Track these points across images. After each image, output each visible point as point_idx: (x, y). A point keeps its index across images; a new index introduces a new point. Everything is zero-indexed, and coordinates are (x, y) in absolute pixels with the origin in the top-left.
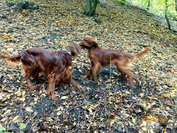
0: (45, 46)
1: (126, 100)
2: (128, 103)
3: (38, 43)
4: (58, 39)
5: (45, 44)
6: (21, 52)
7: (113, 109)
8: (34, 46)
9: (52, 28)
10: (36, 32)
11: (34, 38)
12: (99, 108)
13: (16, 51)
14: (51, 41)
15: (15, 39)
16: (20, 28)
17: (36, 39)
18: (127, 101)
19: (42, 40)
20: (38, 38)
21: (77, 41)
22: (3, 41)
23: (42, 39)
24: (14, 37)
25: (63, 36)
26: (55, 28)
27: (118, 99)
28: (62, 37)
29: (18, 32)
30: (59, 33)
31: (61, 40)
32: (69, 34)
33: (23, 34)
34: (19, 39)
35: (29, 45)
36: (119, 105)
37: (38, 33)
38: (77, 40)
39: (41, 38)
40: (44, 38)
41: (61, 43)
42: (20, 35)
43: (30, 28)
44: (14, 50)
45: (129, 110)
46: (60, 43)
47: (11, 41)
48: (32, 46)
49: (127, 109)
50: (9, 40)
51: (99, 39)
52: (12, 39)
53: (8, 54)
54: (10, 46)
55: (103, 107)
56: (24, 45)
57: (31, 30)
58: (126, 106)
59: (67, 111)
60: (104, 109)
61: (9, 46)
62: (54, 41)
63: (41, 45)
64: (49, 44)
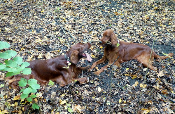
0: (100, 15)
3: (94, 11)
4: (117, 8)
6: (76, 19)
11: (91, 6)
13: (72, 18)
15: (74, 6)
17: (93, 7)
19: (99, 8)
21: (140, 11)
22: (64, 8)
24: (74, 5)
31: (119, 9)
32: (132, 2)
34: (78, 6)
40: (102, 6)
41: (118, 12)
42: (79, 2)
47: (70, 8)
48: (88, 14)
51: (171, 9)
52: (71, 6)
54: (68, 13)
56: (80, 13)
63: (97, 13)
64: (104, 13)
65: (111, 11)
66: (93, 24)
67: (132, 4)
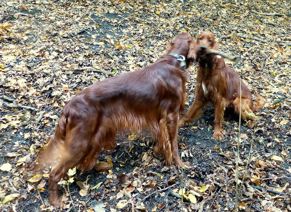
0: (86, 51)
1: (273, 175)
2: (278, 182)
3: (70, 44)
4: (115, 35)
5: (87, 47)
6: (32, 64)
7: (244, 195)
8: (61, 50)
9: (99, 9)
10: (65, 18)
11: (61, 33)
12: (212, 194)
13: (22, 62)
14: (98, 39)
15: (18, 35)
16: (30, 11)
17: (66, 36)
18: (276, 178)
19: (79, 36)
20: (70, 32)
21: (159, 39)
23: (80, 34)
24: (16, 31)
25: (127, 27)
26: (106, 9)
27: (255, 174)
28: (124, 30)
29: (25, 20)
30: (115, 21)
31: (121, 37)
32: (139, 23)
33: (37, 24)
34: (27, 35)
35: (51, 48)
36: (258, 187)
37: (70, 21)
38: (158, 37)
39: (76, 34)
40: (83, 32)
41: (121, 43)
42: (29, 25)
43: (51, 10)
44: (17, 60)
45: (280, 199)
46: (119, 44)
47: (10, 39)
48: (58, 51)
49: (277, 196)
50: (5, 37)
52: (12, 36)
53: (5, 70)
54: (8, 51)
55: (222, 191)
56: (39, 49)
57: (52, 14)
58: (275, 190)
59: (139, 199)
60: (224, 197)
61: (5, 52)
62: (107, 40)
63: (77, 48)
64: (94, 47)
65: (106, 42)
66: (76, 72)
67: (142, 27)
